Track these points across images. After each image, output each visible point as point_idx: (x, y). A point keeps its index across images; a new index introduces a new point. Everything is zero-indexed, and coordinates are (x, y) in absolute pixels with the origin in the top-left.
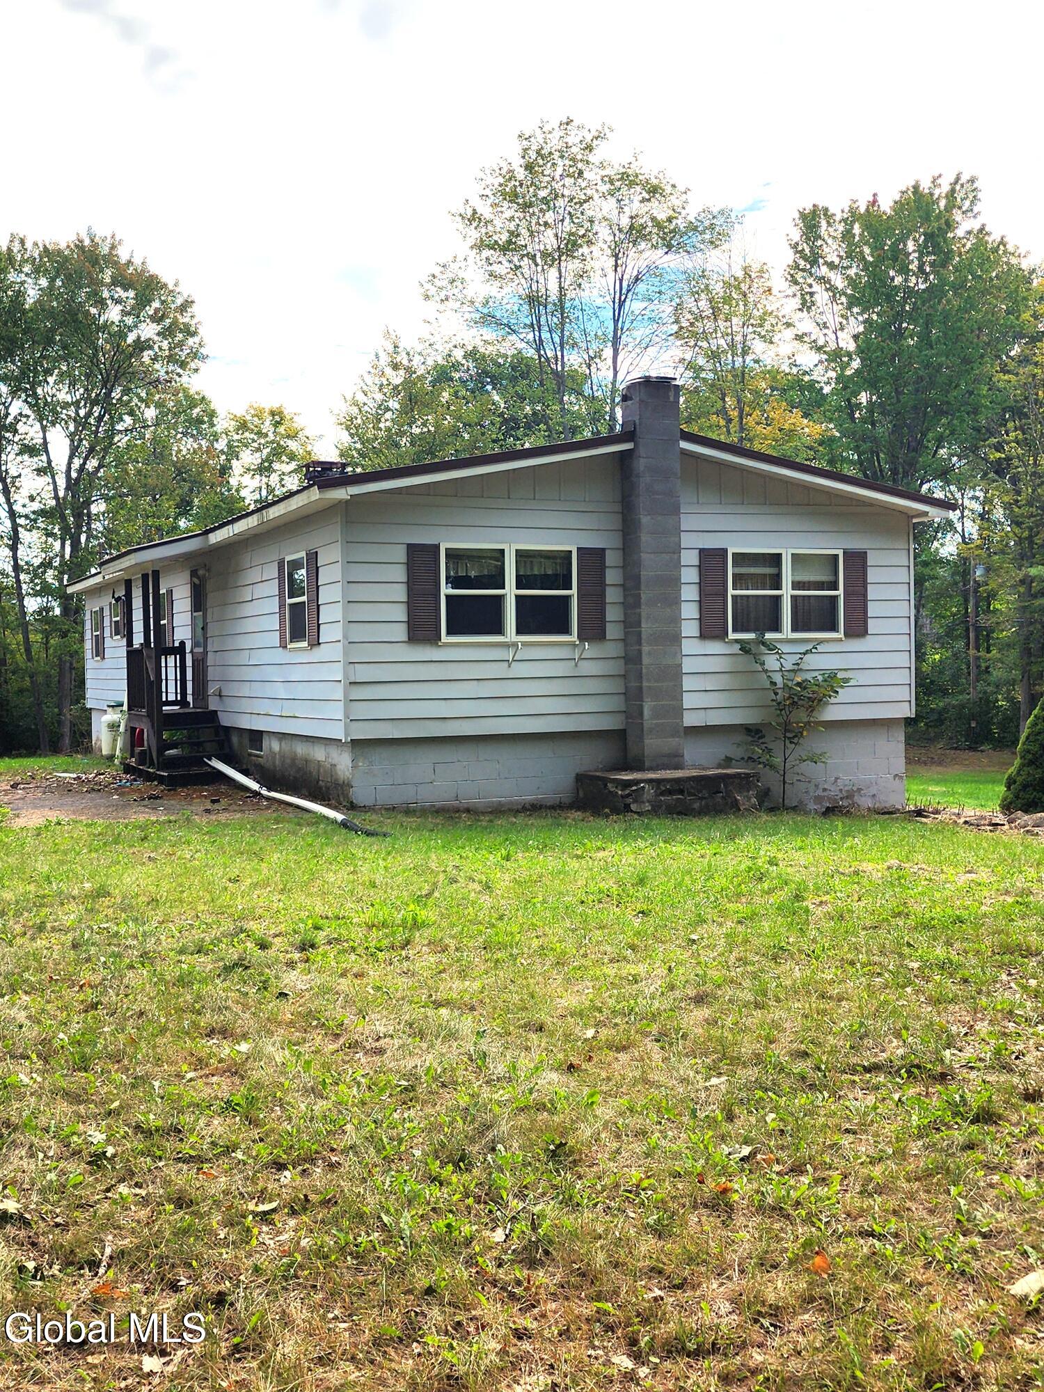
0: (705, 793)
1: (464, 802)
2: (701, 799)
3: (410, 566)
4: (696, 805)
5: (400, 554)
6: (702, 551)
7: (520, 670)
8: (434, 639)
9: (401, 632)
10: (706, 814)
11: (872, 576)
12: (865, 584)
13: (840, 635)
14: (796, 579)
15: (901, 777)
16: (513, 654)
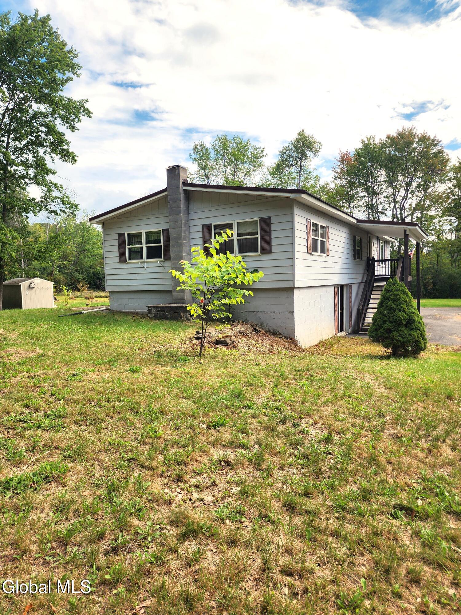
0: (172, 312)
1: (137, 311)
2: (170, 314)
3: (119, 239)
4: (169, 316)
5: (116, 237)
6: (203, 225)
7: (149, 270)
8: (125, 261)
9: (117, 260)
10: (171, 319)
11: (273, 227)
12: (270, 231)
13: (259, 253)
14: (240, 232)
15: (292, 313)
16: (145, 265)
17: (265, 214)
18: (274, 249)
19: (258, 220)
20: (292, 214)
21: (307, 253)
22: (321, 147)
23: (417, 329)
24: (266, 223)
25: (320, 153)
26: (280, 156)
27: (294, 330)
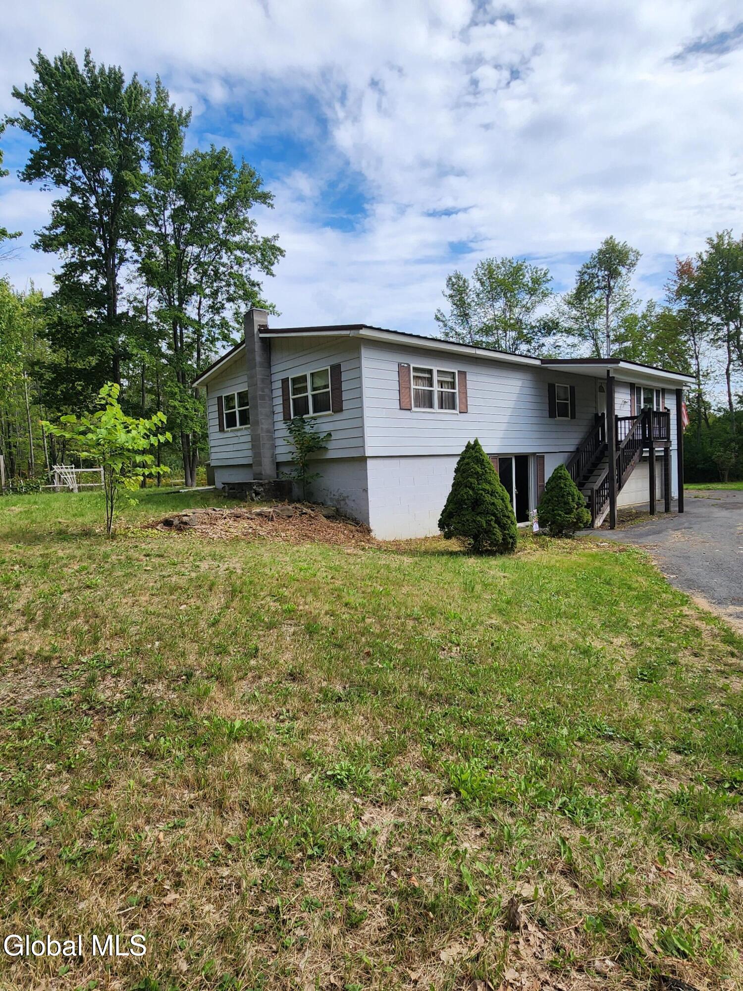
3: (218, 403)
5: (216, 401)
6: (282, 380)
7: (240, 439)
8: (224, 430)
9: (218, 428)
11: (343, 377)
12: (340, 382)
13: (331, 412)
14: (315, 386)
15: (366, 490)
16: (239, 434)
17: (335, 361)
18: (345, 405)
19: (329, 368)
20: (359, 358)
21: (401, 409)
22: (639, 257)
23: (488, 513)
24: (336, 370)
25: (636, 267)
26: (578, 278)
27: (368, 513)
